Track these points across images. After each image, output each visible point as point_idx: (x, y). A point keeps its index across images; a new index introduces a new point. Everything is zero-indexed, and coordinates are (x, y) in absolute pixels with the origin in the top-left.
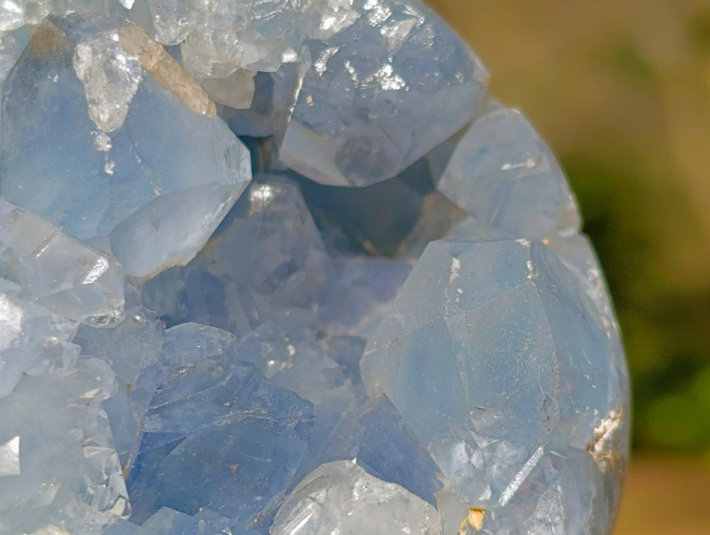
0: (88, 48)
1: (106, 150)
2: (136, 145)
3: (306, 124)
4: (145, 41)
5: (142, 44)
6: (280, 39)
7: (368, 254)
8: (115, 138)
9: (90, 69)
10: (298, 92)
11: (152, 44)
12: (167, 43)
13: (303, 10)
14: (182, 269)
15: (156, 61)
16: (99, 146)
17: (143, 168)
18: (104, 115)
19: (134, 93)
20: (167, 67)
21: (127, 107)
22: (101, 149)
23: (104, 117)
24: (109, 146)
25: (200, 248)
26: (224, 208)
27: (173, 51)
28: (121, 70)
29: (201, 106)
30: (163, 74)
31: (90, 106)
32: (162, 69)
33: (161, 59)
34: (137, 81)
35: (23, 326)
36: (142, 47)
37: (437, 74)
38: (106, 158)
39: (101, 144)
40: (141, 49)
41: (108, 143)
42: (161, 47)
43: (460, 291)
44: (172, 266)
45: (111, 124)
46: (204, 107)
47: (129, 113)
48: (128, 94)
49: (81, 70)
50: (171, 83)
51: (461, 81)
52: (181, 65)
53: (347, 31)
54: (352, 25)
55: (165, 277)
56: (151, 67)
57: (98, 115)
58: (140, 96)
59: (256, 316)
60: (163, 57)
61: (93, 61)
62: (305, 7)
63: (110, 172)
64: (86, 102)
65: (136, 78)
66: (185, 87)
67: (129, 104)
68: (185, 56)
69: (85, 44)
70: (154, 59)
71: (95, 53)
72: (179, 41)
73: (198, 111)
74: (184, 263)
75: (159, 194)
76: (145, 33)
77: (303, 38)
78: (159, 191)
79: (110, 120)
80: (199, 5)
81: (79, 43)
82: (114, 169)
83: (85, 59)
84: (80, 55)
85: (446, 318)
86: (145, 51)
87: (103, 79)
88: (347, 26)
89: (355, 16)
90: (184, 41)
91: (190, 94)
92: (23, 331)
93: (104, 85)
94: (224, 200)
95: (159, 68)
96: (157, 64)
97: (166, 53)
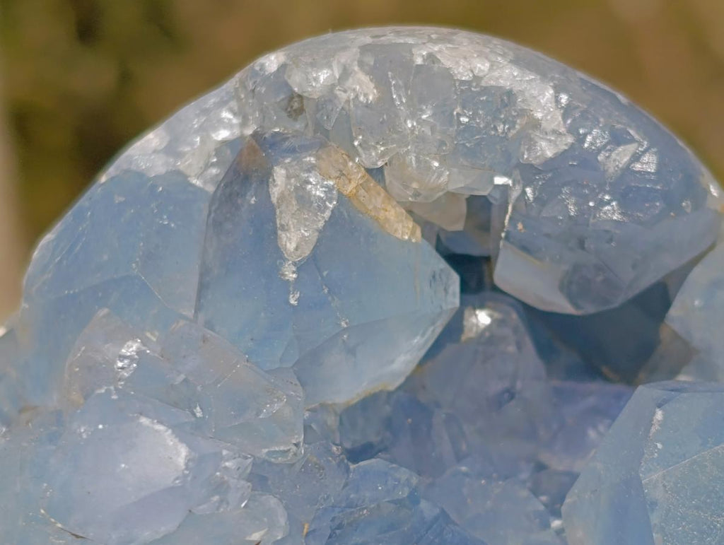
0: (283, 172)
1: (291, 279)
2: (325, 273)
3: (525, 249)
4: (345, 164)
5: (341, 167)
6: (485, 164)
7: (606, 379)
8: (300, 268)
9: (282, 193)
10: (507, 217)
11: (352, 166)
12: (369, 165)
13: (510, 135)
14: (390, 394)
15: (355, 185)
16: (286, 275)
17: (330, 298)
18: (290, 243)
19: (327, 220)
20: (368, 190)
21: (317, 234)
22: (287, 278)
23: (291, 246)
24: (294, 276)
25: (408, 373)
26: (433, 331)
27: (376, 173)
28: (315, 196)
29: (404, 230)
30: (362, 199)
31: (279, 232)
32: (362, 192)
33: (361, 182)
34: (331, 206)
35: (186, 464)
36: (341, 171)
37: (658, 204)
38: (291, 289)
39: (287, 273)
40: (339, 172)
41: (294, 272)
42: (363, 169)
43: (659, 446)
44: (377, 391)
45: (299, 252)
46: (407, 231)
47: (319, 240)
48: (319, 221)
49: (275, 192)
50: (371, 207)
51: (689, 210)
52: (385, 188)
53: (562, 156)
54: (566, 150)
55: (368, 403)
56: (349, 191)
57: (286, 242)
58: (333, 222)
59: (464, 447)
60: (362, 181)
61: (286, 185)
62: (513, 132)
63: (293, 302)
64: (277, 228)
65: (330, 203)
66: (386, 211)
67: (320, 232)
68: (388, 178)
69: (281, 167)
70: (352, 183)
71: (288, 177)
72: (380, 164)
73: (399, 236)
74: (392, 388)
75: (345, 326)
76: (346, 155)
77: (514, 161)
78: (346, 323)
79: (297, 249)
80: (401, 128)
81: (277, 165)
82: (298, 300)
83: (279, 183)
84: (275, 178)
85: (641, 475)
86: (344, 175)
87: (294, 206)
88: (561, 151)
89: (570, 140)
90: (386, 164)
91: (392, 218)
92: (186, 469)
93: (293, 212)
94: (433, 323)
95: (358, 192)
96: (356, 188)
97: (367, 176)
